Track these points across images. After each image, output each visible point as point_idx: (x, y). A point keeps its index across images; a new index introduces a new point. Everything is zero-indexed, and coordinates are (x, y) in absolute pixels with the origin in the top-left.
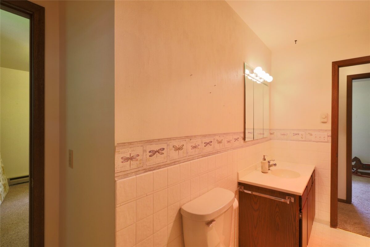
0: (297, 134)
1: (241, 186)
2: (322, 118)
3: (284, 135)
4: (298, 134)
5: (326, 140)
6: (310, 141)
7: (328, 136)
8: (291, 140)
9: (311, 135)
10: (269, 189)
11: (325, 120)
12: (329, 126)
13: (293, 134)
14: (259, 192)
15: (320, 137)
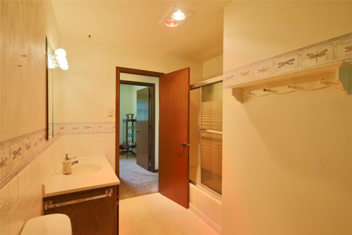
0: (88, 127)
1: (48, 201)
2: (110, 112)
3: (76, 129)
4: (90, 127)
5: (112, 131)
6: (100, 133)
7: (113, 127)
8: (83, 134)
9: (101, 127)
10: (87, 191)
11: (111, 114)
12: (114, 119)
13: (85, 127)
14: (76, 199)
15: (108, 129)
